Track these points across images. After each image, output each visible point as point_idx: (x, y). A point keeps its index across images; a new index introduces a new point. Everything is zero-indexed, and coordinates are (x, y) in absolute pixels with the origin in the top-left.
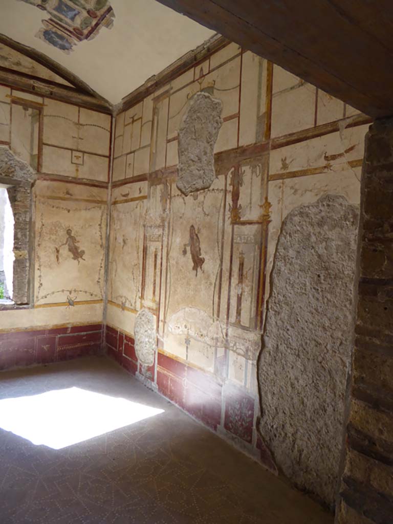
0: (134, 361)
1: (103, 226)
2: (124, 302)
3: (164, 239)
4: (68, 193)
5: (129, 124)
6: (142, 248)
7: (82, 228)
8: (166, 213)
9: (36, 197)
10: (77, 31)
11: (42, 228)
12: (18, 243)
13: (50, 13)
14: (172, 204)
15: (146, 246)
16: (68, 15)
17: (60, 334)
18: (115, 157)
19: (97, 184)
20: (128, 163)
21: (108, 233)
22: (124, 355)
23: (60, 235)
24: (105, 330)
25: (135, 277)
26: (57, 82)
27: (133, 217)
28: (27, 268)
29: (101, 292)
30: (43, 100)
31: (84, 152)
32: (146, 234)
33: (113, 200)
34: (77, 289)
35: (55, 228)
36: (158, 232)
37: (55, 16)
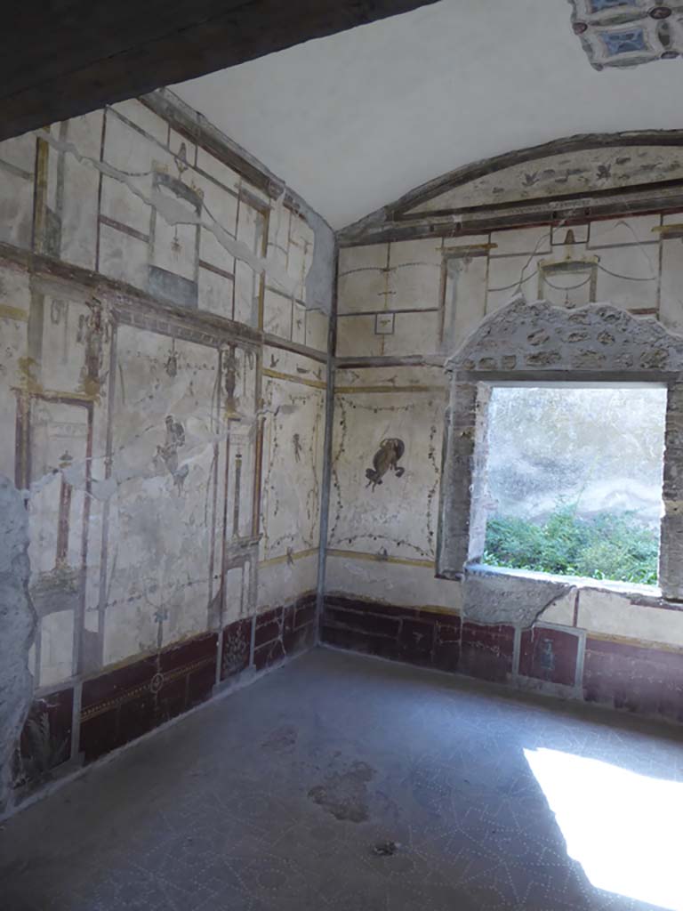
12: (672, 486)
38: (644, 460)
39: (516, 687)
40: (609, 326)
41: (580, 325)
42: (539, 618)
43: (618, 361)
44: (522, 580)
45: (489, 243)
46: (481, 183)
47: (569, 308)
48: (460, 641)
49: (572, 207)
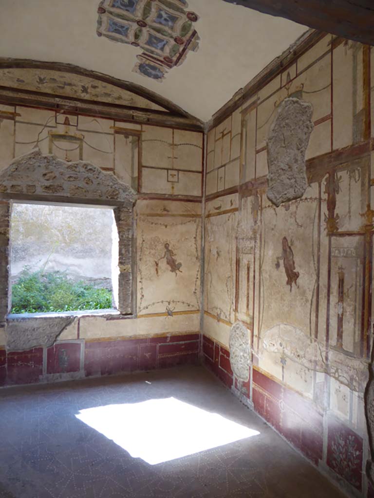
0: (230, 375)
1: (198, 238)
2: (219, 313)
3: (256, 251)
4: (165, 210)
5: (219, 139)
6: (235, 260)
7: (179, 241)
8: (257, 225)
10: (167, 59)
11: (142, 243)
12: (122, 258)
13: (143, 48)
14: (263, 215)
15: (239, 258)
16: (158, 46)
17: (160, 343)
18: (207, 172)
19: (191, 199)
20: (219, 176)
21: (203, 245)
22: (219, 367)
23: (159, 249)
24: (202, 339)
25: (229, 289)
26: (153, 108)
27: (226, 229)
28: (131, 281)
30: (142, 127)
31: (179, 170)
32: (238, 246)
33: (207, 213)
34: (175, 300)
35: (154, 243)
36: (249, 244)
37: (147, 50)
38: (63, 243)
39: (45, 382)
40: (90, 174)
41: (74, 172)
42: (58, 339)
43: (95, 193)
44: (46, 319)
45: (15, 112)
46: (8, 72)
47: (68, 161)
48: (6, 365)
49: (68, 104)
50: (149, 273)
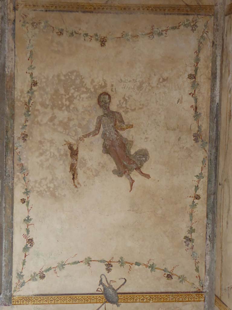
1: (203, 78)
7: (140, 87)
9: (15, 9)
11: (31, 91)
21: (217, 99)
23: (81, 109)
29: (197, 270)
34: (126, 259)
35: (67, 91)
50: (50, 177)
